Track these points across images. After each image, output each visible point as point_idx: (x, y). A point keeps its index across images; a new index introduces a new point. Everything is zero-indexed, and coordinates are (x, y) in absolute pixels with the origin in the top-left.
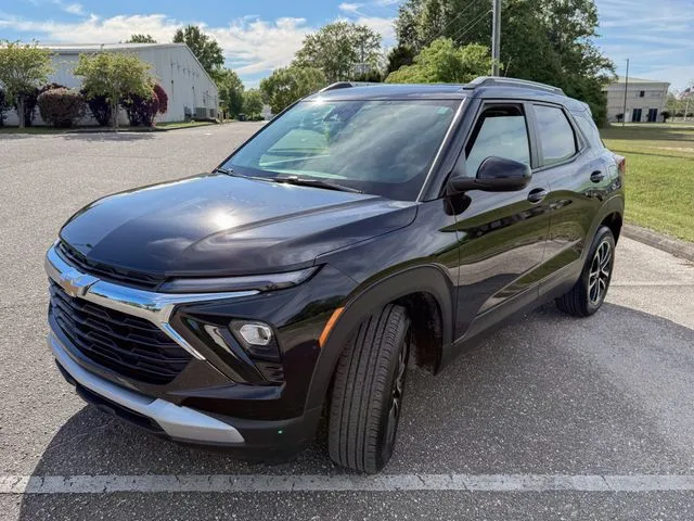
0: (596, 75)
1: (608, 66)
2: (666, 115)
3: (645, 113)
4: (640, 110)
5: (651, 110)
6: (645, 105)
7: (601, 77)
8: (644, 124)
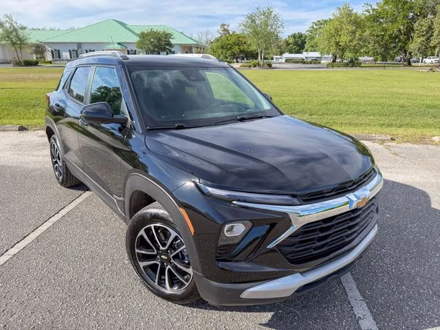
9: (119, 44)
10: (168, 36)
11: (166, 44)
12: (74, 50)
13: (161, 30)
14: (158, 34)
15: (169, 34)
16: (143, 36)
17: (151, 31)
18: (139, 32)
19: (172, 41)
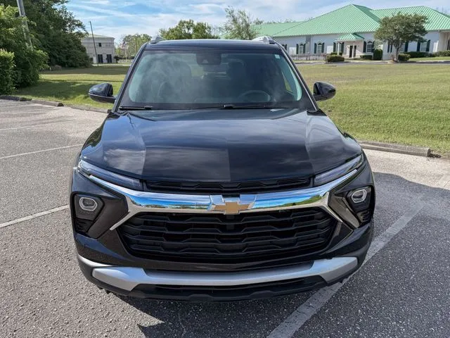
0: (74, 32)
1: (80, 25)
2: (117, 58)
3: (105, 57)
4: (101, 55)
5: (107, 55)
6: (104, 51)
7: (77, 32)
8: (105, 65)
9: (355, 34)
10: (420, 20)
11: (416, 31)
12: (302, 45)
13: (411, 13)
14: (407, 18)
15: (423, 17)
16: (385, 22)
17: (398, 17)
18: (382, 18)
19: (427, 27)
